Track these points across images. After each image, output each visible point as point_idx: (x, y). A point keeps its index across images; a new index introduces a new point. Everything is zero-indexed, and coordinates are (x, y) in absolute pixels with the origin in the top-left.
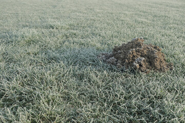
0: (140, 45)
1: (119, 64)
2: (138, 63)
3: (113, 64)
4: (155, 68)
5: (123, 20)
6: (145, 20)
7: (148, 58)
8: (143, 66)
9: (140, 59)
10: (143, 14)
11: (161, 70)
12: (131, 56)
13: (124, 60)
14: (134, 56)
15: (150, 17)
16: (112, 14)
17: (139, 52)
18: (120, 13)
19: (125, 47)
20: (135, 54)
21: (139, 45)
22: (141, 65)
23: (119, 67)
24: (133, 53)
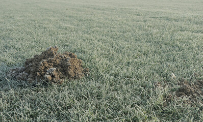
0: (53, 55)
1: (29, 79)
2: (50, 74)
3: (23, 79)
4: (70, 76)
5: (45, 28)
6: (69, 26)
7: (62, 67)
8: (56, 76)
9: (51, 70)
10: (68, 19)
11: (75, 78)
12: (43, 68)
13: (35, 74)
14: (46, 68)
15: (75, 22)
16: (34, 21)
17: (51, 62)
18: (44, 20)
19: (37, 58)
20: (47, 65)
21: (51, 55)
22: (53, 76)
23: (29, 82)
24: (44, 64)
